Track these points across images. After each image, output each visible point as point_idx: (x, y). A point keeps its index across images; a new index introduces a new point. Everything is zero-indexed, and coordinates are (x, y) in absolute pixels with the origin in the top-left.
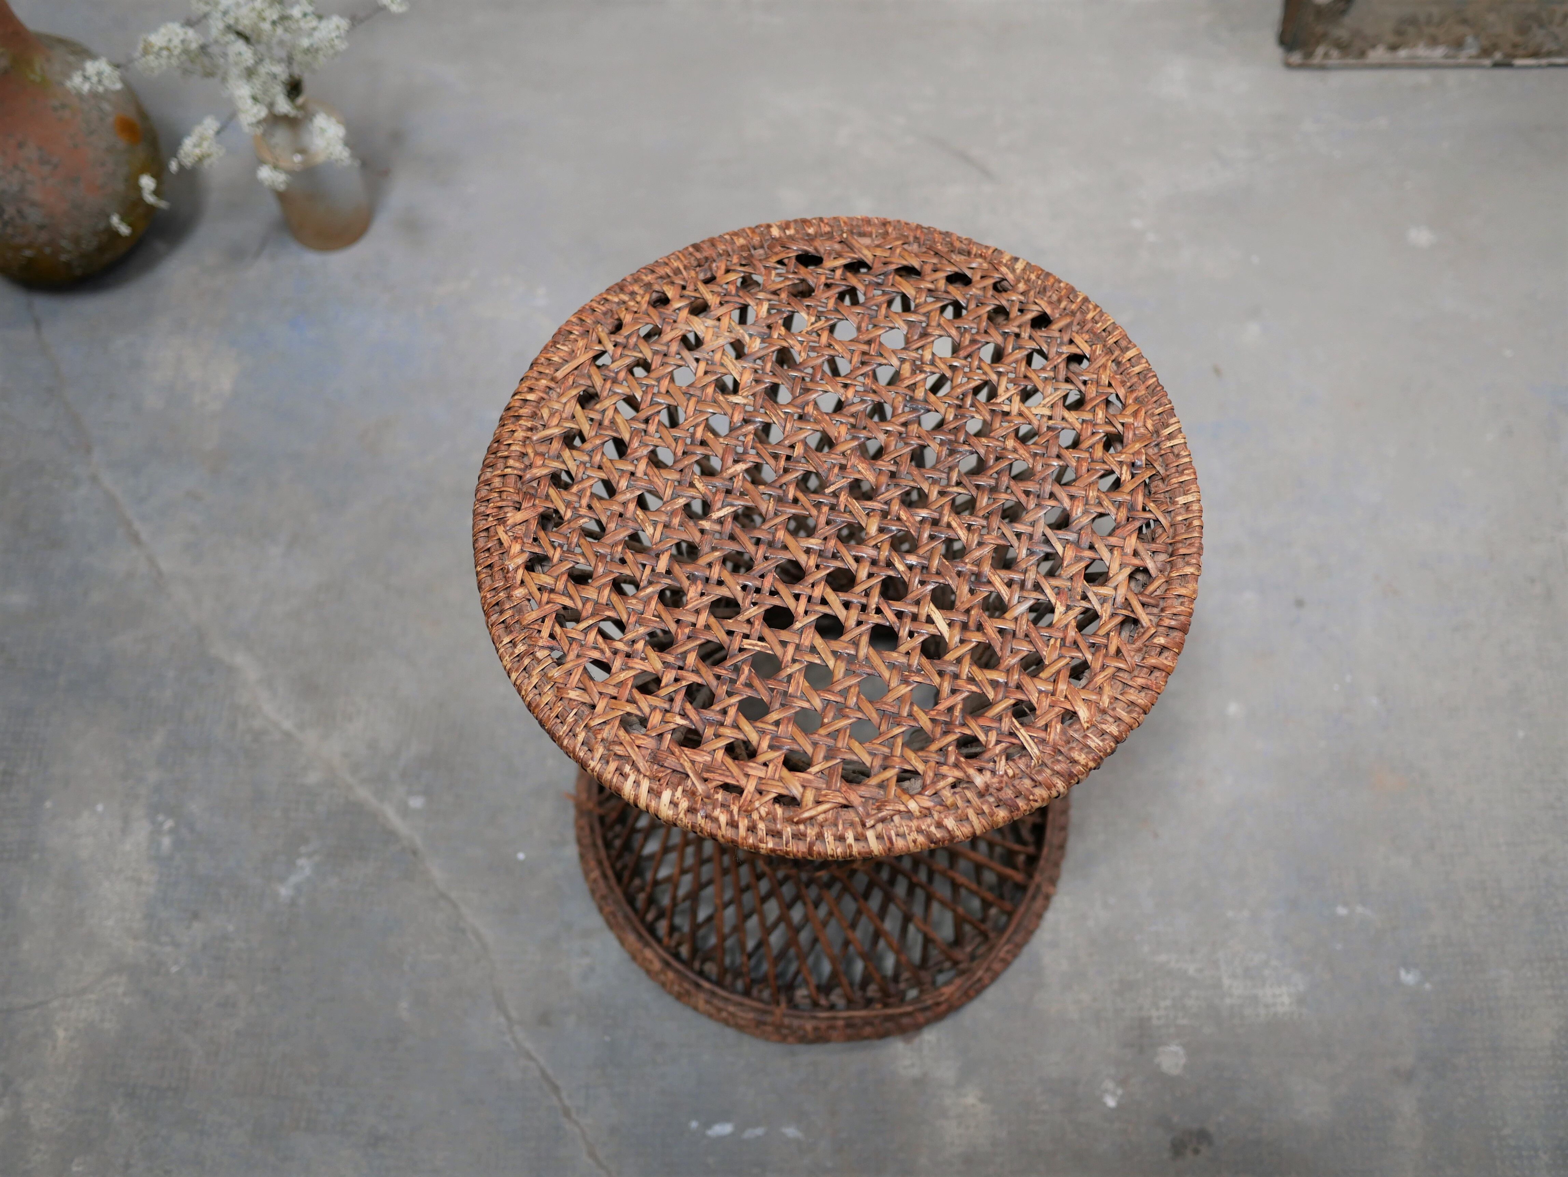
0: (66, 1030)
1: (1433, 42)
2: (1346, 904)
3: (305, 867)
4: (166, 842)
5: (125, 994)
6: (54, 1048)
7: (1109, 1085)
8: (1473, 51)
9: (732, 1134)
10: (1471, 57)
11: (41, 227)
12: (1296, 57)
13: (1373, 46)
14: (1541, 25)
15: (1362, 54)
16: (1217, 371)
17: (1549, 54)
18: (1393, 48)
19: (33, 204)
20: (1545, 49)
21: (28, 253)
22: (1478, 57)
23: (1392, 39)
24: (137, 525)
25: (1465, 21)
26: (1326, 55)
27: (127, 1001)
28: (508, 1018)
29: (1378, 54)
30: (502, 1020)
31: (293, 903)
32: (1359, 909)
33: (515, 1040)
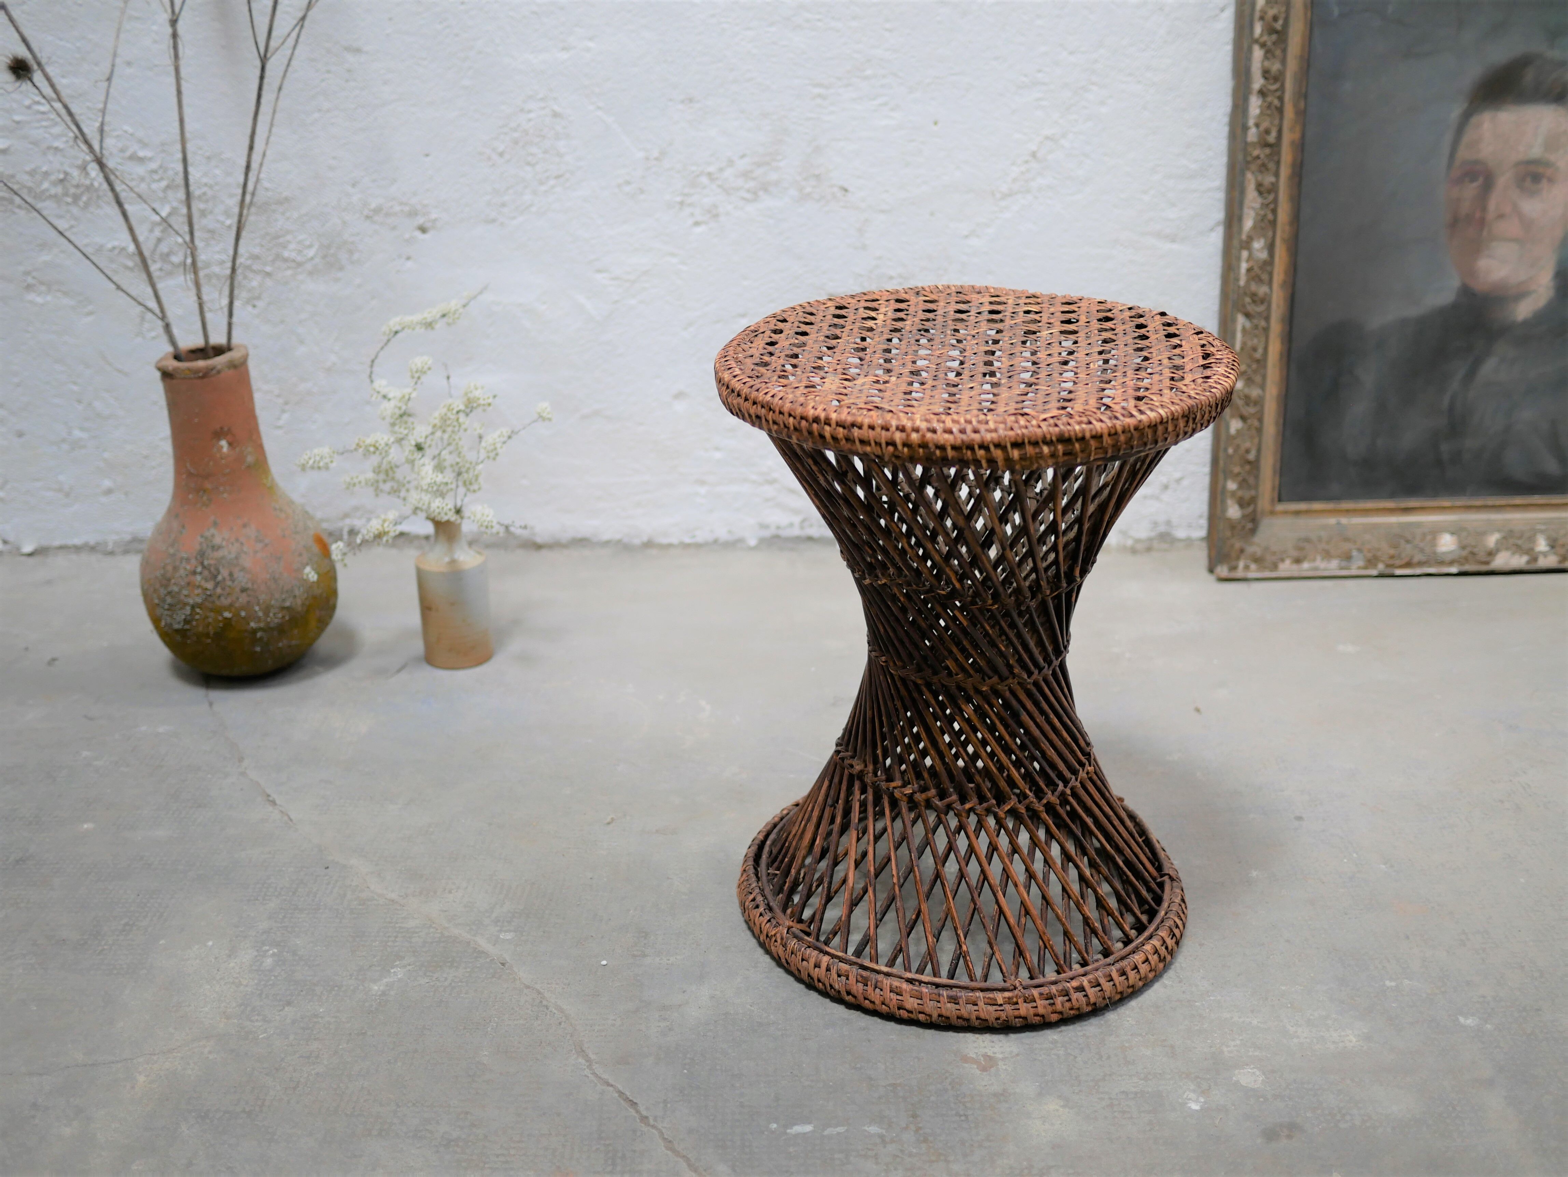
0: (147, 1076)
1: (1327, 555)
2: (1391, 979)
3: (398, 973)
4: (269, 961)
5: (210, 1052)
6: (133, 1088)
7: (1192, 1095)
8: (1361, 563)
9: (813, 1132)
10: (1359, 568)
11: (243, 590)
12: (1223, 570)
13: (1282, 560)
14: (1408, 541)
15: (1275, 567)
16: (1198, 710)
17: (1420, 564)
18: (1298, 561)
19: (243, 569)
20: (1416, 560)
21: (227, 615)
22: (1365, 568)
23: (1295, 554)
24: (274, 796)
25: (1347, 540)
26: (1247, 568)
27: (211, 1057)
28: (589, 1060)
29: (1286, 567)
30: (581, 1060)
31: (384, 993)
32: (1406, 982)
33: (594, 1074)
